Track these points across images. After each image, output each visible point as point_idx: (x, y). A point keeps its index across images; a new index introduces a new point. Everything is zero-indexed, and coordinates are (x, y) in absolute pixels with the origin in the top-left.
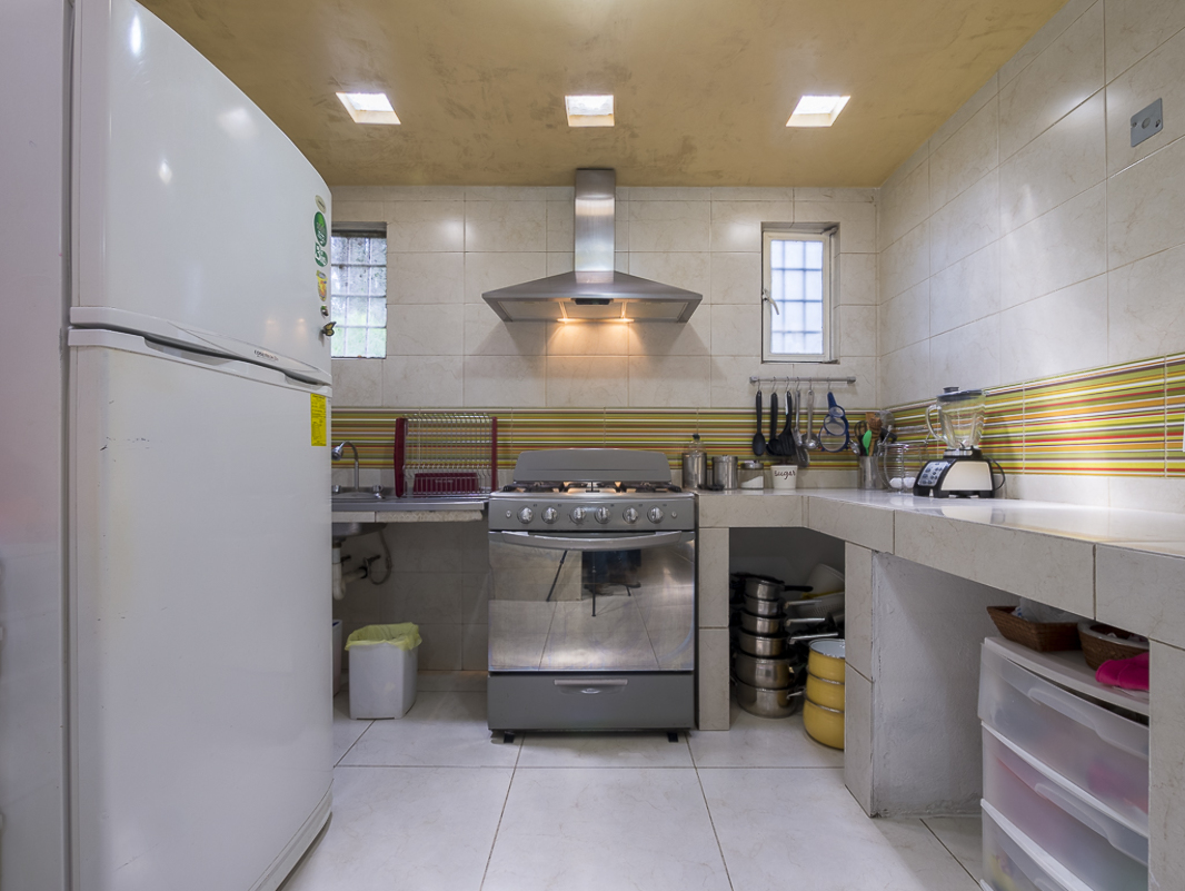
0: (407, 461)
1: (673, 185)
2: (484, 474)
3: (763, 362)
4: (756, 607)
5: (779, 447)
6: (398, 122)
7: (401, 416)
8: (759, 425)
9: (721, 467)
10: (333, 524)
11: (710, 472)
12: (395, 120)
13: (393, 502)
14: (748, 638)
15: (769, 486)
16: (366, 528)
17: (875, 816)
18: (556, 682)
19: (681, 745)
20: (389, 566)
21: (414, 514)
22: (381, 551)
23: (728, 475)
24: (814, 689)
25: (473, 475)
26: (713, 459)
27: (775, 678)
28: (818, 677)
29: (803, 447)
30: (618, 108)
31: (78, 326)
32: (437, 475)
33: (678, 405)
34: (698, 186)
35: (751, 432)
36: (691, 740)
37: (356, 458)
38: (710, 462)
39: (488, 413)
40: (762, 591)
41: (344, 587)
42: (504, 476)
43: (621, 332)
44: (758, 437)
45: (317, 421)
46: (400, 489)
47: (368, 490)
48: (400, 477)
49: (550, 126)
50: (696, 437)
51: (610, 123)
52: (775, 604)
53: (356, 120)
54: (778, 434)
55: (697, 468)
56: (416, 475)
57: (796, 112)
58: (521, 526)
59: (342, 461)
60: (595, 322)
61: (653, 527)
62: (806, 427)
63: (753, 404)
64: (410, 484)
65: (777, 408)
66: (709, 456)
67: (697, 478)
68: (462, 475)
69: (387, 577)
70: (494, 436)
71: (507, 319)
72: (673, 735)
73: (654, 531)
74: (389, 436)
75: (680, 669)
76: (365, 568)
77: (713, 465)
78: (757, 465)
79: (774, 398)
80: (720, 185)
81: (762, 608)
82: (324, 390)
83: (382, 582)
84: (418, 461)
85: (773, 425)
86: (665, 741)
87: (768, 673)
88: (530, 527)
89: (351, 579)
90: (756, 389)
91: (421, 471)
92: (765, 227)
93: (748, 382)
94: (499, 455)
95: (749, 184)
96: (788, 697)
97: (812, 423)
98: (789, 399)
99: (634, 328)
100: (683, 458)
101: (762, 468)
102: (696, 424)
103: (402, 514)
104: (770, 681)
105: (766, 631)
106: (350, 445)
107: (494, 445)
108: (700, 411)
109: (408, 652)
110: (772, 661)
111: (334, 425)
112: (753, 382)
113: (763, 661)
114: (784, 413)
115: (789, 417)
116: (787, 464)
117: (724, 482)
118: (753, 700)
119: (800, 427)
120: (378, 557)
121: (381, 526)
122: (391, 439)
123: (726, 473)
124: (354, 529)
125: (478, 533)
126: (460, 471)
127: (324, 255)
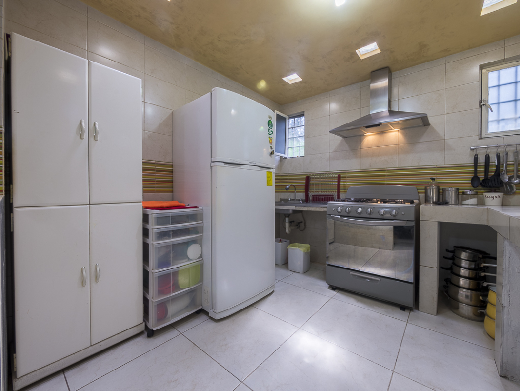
0: (310, 191)
1: (422, 63)
2: (335, 195)
3: (482, 138)
4: (461, 263)
5: (490, 183)
6: (302, 80)
7: (307, 175)
8: (476, 172)
9: (447, 193)
10: (275, 209)
11: (441, 196)
12: (301, 79)
13: (305, 204)
14: (455, 277)
15: (481, 203)
16: (295, 212)
17: (504, 377)
18: (351, 273)
19: (406, 313)
20: (305, 225)
21: (306, 208)
22: (303, 220)
23: (451, 197)
24: (490, 310)
25: (333, 195)
26: (443, 189)
27: (471, 300)
28: (492, 304)
29: (509, 183)
30: (379, 45)
31: (213, 162)
32: (319, 195)
33: (424, 165)
34: (437, 59)
35: (471, 175)
36: (412, 313)
37: (295, 189)
38: (441, 191)
39: (336, 173)
40: (464, 255)
41: (290, 230)
42: (342, 196)
43: (395, 135)
44: (475, 179)
45: (269, 179)
46: (307, 200)
47: (299, 200)
48: (307, 196)
49: (353, 62)
50: (433, 179)
51: (379, 51)
52: (473, 263)
53: (290, 83)
54: (489, 176)
55: (433, 194)
56: (313, 195)
57: (484, 7)
58: (338, 214)
59: (289, 190)
60: (382, 133)
61: (393, 218)
62: (513, 171)
63: (472, 161)
64: (311, 198)
65: (489, 162)
66: (441, 188)
67: (433, 198)
68: (327, 195)
69: (305, 229)
70: (339, 181)
71: (345, 137)
72: (403, 308)
73: (393, 220)
74: (304, 182)
75: (406, 280)
76: (297, 225)
77: (443, 193)
78: (472, 193)
79: (487, 158)
80: (450, 54)
81: (464, 264)
82: (272, 170)
83: (303, 230)
84: (314, 191)
85: (486, 172)
86: (398, 309)
87: (467, 297)
88: (341, 214)
89: (293, 228)
90: (474, 153)
91: (314, 194)
92: (482, 68)
93: (470, 150)
94: (341, 188)
95: (470, 48)
96: (479, 311)
97: (507, 170)
98: (498, 157)
99: (401, 132)
100: (426, 189)
101: (477, 193)
102: (433, 173)
103: (303, 208)
104: (468, 301)
105: (467, 275)
106: (293, 185)
107: (339, 185)
108: (437, 166)
109: (305, 253)
110: (470, 291)
111: (275, 179)
112: (472, 150)
113: (465, 290)
114: (495, 165)
115: (498, 167)
116: (495, 191)
117: (449, 200)
118: (457, 308)
119: (507, 171)
120: (302, 222)
121: (301, 212)
122: (304, 183)
123: (451, 196)
124: (291, 212)
125: (323, 215)
126: (328, 194)
127: (272, 131)
